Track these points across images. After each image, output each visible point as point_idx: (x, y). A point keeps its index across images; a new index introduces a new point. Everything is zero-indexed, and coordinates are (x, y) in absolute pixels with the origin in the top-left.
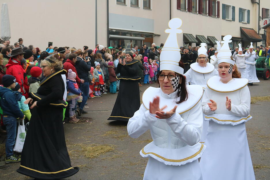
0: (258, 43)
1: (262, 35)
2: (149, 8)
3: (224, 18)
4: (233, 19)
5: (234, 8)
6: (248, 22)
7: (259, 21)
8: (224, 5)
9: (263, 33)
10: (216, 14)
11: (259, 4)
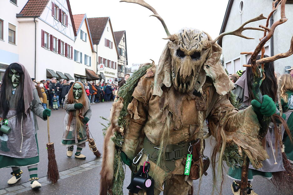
0: (96, 80)
1: (99, 75)
2: (14, 43)
3: (75, 60)
4: (81, 62)
5: (81, 54)
6: (90, 66)
7: (97, 65)
8: (75, 51)
9: (99, 74)
10: (70, 56)
11: (97, 53)
